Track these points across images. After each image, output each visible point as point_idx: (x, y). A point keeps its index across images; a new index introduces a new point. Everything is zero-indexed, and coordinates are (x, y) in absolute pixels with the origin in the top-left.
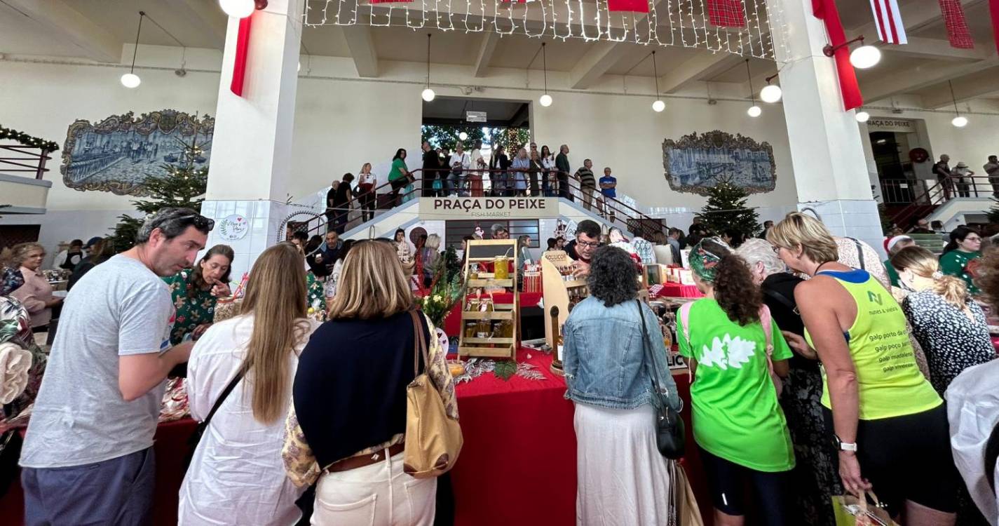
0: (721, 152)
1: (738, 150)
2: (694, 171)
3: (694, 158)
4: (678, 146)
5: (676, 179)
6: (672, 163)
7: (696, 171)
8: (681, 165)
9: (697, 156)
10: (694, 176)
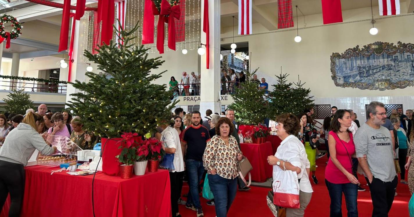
0: (381, 57)
1: (397, 54)
2: (355, 72)
3: (356, 64)
4: (343, 57)
5: (340, 79)
6: (337, 69)
7: (357, 72)
8: (344, 69)
9: (359, 62)
10: (354, 76)
